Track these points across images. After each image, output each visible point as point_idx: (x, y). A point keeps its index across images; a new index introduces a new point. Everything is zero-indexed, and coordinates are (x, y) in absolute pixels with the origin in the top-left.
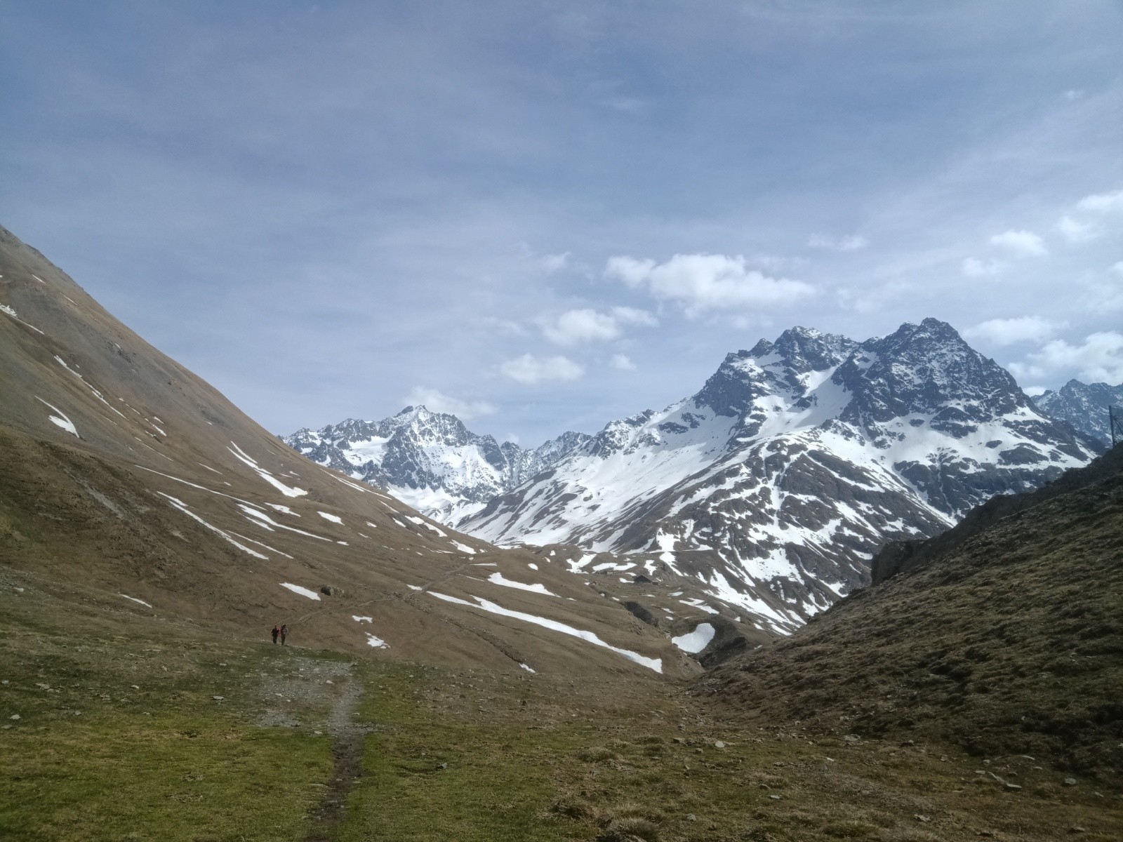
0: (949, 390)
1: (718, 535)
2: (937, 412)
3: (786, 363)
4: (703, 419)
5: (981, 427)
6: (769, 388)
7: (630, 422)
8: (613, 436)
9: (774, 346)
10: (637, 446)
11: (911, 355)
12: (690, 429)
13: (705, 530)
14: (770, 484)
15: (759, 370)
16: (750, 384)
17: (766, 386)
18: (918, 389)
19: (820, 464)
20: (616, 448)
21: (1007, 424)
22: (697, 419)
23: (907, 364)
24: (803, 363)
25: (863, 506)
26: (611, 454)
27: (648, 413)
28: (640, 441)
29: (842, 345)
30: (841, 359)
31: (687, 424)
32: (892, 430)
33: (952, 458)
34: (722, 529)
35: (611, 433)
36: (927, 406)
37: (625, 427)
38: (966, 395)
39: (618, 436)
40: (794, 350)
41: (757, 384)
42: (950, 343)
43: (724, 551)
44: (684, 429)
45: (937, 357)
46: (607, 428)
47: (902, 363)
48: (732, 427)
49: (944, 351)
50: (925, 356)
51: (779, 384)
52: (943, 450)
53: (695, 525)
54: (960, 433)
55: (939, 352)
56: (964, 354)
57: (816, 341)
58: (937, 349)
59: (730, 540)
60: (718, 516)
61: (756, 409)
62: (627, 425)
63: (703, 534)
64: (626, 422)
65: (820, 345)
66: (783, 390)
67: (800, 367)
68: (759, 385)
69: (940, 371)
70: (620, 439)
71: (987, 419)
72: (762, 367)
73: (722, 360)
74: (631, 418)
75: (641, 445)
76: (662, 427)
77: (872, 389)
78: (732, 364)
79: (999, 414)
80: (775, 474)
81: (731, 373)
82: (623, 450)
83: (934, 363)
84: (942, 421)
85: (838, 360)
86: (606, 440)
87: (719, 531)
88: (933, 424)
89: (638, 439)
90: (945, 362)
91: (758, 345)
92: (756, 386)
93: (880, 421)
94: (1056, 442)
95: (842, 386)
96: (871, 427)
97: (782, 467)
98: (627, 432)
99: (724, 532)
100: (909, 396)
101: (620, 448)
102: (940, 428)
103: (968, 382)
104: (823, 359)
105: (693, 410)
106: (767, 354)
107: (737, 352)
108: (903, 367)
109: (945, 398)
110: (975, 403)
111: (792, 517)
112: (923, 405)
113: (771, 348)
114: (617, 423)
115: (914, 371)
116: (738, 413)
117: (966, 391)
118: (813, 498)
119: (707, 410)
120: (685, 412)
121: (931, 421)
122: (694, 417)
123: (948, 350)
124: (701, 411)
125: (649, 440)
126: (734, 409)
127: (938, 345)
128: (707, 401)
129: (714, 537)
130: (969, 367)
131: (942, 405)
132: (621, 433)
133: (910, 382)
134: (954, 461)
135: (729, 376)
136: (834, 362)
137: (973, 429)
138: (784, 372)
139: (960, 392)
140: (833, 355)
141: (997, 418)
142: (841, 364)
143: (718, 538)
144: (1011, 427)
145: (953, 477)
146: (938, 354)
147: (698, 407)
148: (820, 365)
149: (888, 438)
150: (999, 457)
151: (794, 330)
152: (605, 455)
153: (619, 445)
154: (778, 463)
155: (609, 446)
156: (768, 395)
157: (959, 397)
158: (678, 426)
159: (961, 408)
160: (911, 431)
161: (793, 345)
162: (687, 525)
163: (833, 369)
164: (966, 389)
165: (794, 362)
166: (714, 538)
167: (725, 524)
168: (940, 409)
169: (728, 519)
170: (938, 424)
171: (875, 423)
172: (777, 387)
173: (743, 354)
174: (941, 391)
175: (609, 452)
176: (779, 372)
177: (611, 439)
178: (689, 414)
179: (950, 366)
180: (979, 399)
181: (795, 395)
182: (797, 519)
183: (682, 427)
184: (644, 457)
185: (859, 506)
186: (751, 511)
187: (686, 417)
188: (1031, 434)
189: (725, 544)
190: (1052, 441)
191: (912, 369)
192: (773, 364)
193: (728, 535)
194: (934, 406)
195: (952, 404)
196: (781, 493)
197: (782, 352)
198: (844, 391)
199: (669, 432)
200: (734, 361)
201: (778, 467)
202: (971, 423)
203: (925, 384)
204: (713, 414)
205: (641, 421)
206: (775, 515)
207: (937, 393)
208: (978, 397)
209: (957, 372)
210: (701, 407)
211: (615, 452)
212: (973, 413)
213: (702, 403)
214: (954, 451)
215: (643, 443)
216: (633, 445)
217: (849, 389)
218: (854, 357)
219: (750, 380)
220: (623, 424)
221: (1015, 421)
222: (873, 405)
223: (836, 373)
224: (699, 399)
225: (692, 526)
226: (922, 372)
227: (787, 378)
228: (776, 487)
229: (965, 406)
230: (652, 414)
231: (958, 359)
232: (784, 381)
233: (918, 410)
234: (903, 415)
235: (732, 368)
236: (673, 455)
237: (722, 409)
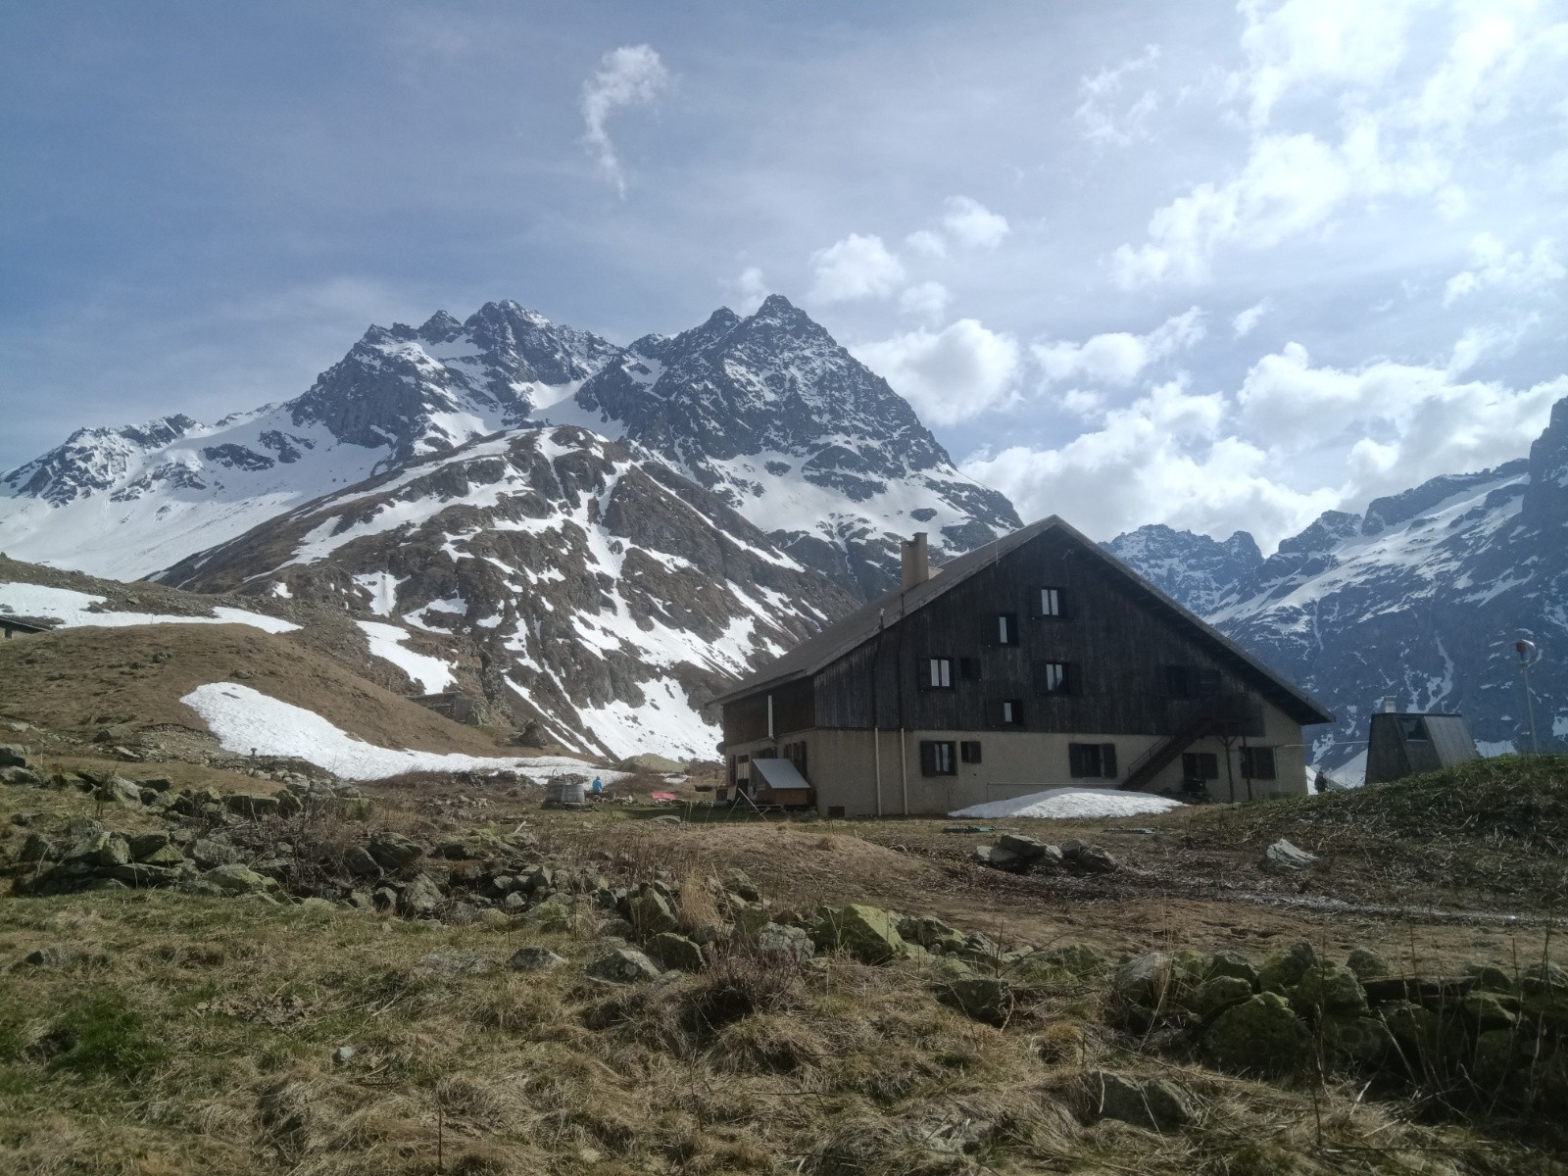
0: (827, 417)
1: (492, 622)
2: (810, 452)
3: (490, 359)
4: (310, 446)
5: (891, 484)
6: (455, 399)
7: (132, 434)
8: (88, 458)
9: (465, 329)
10: (147, 486)
11: (754, 351)
12: (278, 464)
13: (438, 605)
14: (580, 517)
15: (434, 364)
16: (418, 385)
17: (450, 395)
18: (774, 410)
19: (673, 493)
20: (89, 483)
21: (932, 485)
22: (295, 446)
23: (748, 365)
24: (521, 364)
25: (773, 598)
26: (79, 497)
27: (179, 423)
28: (156, 477)
29: (591, 347)
30: (589, 370)
31: (272, 453)
32: (739, 476)
33: (865, 531)
34: (501, 605)
35: (81, 450)
36: (790, 441)
37: (121, 444)
38: (856, 429)
39: (98, 458)
40: (505, 337)
41: (433, 386)
42: (815, 342)
43: (522, 675)
44: (266, 462)
45: (797, 362)
46: (73, 439)
47: (741, 362)
48: (384, 462)
49: (807, 353)
50: (776, 357)
51: (475, 394)
52: (841, 517)
53: (402, 593)
54: (861, 492)
55: (798, 352)
56: (841, 362)
57: (543, 331)
58: (795, 349)
59: (531, 641)
60: (481, 567)
61: (435, 428)
62: (126, 442)
63: (433, 618)
64: (124, 435)
65: (550, 340)
66: (483, 408)
67: (517, 370)
68: (438, 390)
69: (806, 385)
70: (105, 467)
71: (896, 472)
72: (441, 360)
73: (359, 336)
74: (136, 427)
75: (155, 485)
76: (211, 454)
77: (695, 396)
78: (378, 347)
79: (916, 467)
80: (585, 497)
81: (377, 363)
82: (109, 491)
83: (793, 370)
84: (823, 470)
85: (584, 371)
86: (68, 466)
87: (493, 611)
88: (808, 473)
89: (150, 472)
90: (813, 371)
91: (433, 320)
92: (431, 391)
93: (715, 456)
94: (1007, 524)
95: (598, 413)
96: (702, 465)
97: (601, 483)
98: (124, 455)
99: (508, 613)
100: (760, 419)
101: (103, 485)
102: (821, 481)
103: (857, 410)
104: (558, 365)
105: (286, 426)
106: (451, 340)
107: (390, 327)
108: (743, 370)
109: (823, 430)
110: (875, 444)
111: (655, 600)
112: (785, 438)
113: (459, 331)
114: (102, 432)
115: (761, 378)
116: (389, 441)
117: (855, 423)
118: (683, 563)
119: (317, 431)
120: (268, 430)
121: (803, 469)
122: (289, 440)
123: (814, 353)
124: (305, 430)
125: (182, 479)
126: (382, 432)
127: (797, 343)
128: (319, 414)
129: (476, 628)
130: (855, 384)
131: (821, 441)
132: (109, 455)
133: (758, 395)
134: (869, 537)
135: (372, 367)
136: (577, 373)
137: (880, 488)
138: (486, 374)
139: (846, 423)
140: (576, 361)
141: (914, 473)
142: (589, 377)
143: (492, 632)
144: (940, 490)
145: (877, 565)
146: (797, 357)
147: (297, 422)
148: (554, 375)
149: (735, 490)
150: (943, 537)
151: (504, 305)
152: (62, 496)
153: (100, 479)
154: (591, 472)
155: (73, 478)
156: (454, 411)
157: (846, 431)
158: (250, 454)
159: (853, 448)
160: (771, 482)
161: (504, 330)
162: (372, 590)
163: (575, 385)
164: (855, 419)
165: (505, 359)
166: (479, 633)
167: (509, 595)
168: (816, 447)
169: (513, 579)
170: (817, 474)
171: (708, 458)
172: (471, 400)
173: (402, 332)
174: (815, 418)
175: (73, 491)
176: (478, 375)
177: (83, 465)
178: (277, 433)
179: (822, 378)
180: (879, 439)
181: (507, 418)
182: (664, 607)
183: (261, 458)
184: (163, 509)
185: (764, 595)
186: (562, 569)
187: (271, 438)
188: (972, 506)
189: (520, 654)
190: (1001, 522)
191: (758, 375)
192: (463, 359)
193: (522, 625)
194: (805, 443)
195: (838, 440)
196: (614, 539)
197: (481, 340)
198: (604, 420)
199: (227, 465)
200: (384, 343)
201: (592, 481)
202: (875, 478)
203: (785, 404)
204: (334, 439)
205: (161, 435)
206: (615, 590)
207: (808, 418)
208: (876, 435)
209: (836, 390)
210: (305, 424)
211: (87, 494)
212: (873, 460)
213: (308, 416)
214: (865, 521)
215: (163, 481)
216: (138, 483)
217: (614, 418)
218: (624, 362)
219: (418, 376)
220: (115, 436)
221: (943, 482)
222: (700, 425)
223: (584, 390)
224: (299, 410)
225: (391, 593)
226: (775, 381)
227: (491, 386)
228: (594, 527)
229: (859, 447)
230: (189, 426)
231: (834, 368)
232: (485, 391)
233: (776, 447)
234: (752, 454)
235: (379, 354)
236: (238, 508)
237: (353, 430)
